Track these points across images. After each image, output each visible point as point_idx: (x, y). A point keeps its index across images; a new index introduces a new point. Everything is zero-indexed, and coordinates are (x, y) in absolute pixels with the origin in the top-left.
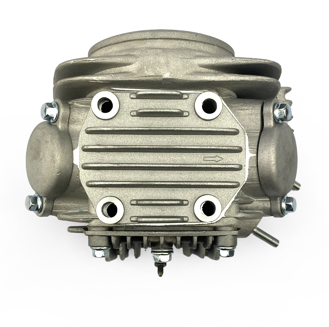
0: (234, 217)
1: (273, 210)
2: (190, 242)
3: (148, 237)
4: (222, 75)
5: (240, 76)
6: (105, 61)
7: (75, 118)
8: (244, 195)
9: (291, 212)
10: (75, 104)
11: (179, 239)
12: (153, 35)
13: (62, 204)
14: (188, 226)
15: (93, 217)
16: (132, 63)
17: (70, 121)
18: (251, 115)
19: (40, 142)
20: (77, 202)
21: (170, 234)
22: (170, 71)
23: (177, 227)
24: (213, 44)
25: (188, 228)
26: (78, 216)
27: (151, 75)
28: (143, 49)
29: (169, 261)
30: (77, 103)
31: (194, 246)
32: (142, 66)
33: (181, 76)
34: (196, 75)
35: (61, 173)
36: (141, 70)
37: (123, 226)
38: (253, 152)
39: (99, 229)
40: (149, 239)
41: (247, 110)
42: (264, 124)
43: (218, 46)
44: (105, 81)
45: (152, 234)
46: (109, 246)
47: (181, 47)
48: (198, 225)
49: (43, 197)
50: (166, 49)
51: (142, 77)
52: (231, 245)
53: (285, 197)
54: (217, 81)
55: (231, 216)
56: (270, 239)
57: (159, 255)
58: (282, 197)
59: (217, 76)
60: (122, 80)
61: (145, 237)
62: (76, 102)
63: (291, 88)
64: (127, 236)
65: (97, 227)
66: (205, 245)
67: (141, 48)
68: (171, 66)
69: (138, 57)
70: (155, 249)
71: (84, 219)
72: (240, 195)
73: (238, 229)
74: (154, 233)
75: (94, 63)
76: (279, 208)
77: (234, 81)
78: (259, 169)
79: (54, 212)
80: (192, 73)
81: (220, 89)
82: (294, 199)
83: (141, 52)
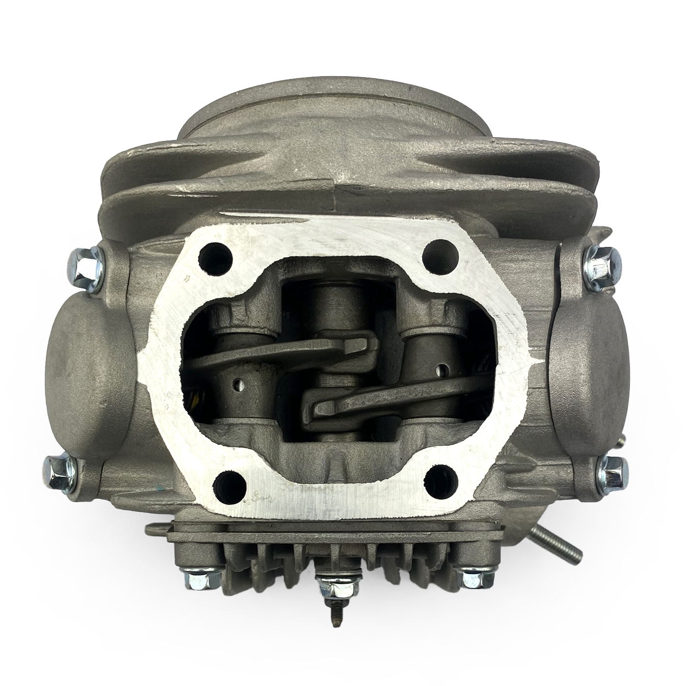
0: (493, 501)
1: (579, 485)
2: (398, 557)
3: (305, 546)
4: (469, 177)
5: (510, 180)
6: (204, 147)
7: (142, 283)
8: (516, 453)
9: (618, 490)
10: (144, 251)
11: (372, 549)
12: (312, 87)
13: (121, 474)
14: (393, 520)
15: (184, 503)
16: (264, 152)
17: (130, 288)
18: (534, 272)
19: (67, 336)
20: (152, 470)
21: (353, 540)
22: (351, 168)
23: (368, 524)
24: (447, 113)
25: (393, 526)
26: (149, 499)
27: (307, 176)
28: (290, 120)
29: (353, 595)
30: (147, 248)
31: (405, 565)
32: (286, 158)
33: (376, 180)
34: (409, 176)
35: (110, 403)
36: (283, 166)
37: (251, 522)
38: (539, 354)
39: (196, 528)
40: (307, 551)
41: (524, 263)
42: (562, 292)
43: (459, 118)
44: (204, 194)
45: (313, 539)
46: (219, 565)
47: (374, 114)
48: (415, 519)
49: (78, 459)
50: (342, 118)
51: (288, 182)
52: (487, 563)
53: (605, 458)
54: (457, 191)
55: (488, 499)
56: (564, 549)
57: (331, 583)
58: (599, 457)
59: (458, 178)
60: (243, 190)
61: (297, 545)
62: (144, 247)
63: (611, 229)
64: (259, 543)
65: (192, 523)
66: (430, 562)
67: (284, 117)
68: (354, 155)
69: (279, 138)
70: (324, 571)
71: (163, 505)
72: (508, 452)
73: (503, 528)
74: (317, 535)
75: (179, 153)
76: (593, 481)
77: (497, 190)
78: (551, 392)
79: (105, 491)
80: (400, 173)
81: (463, 213)
82: (624, 462)
83: (284, 126)
